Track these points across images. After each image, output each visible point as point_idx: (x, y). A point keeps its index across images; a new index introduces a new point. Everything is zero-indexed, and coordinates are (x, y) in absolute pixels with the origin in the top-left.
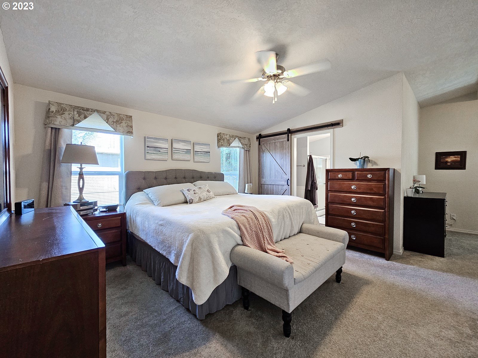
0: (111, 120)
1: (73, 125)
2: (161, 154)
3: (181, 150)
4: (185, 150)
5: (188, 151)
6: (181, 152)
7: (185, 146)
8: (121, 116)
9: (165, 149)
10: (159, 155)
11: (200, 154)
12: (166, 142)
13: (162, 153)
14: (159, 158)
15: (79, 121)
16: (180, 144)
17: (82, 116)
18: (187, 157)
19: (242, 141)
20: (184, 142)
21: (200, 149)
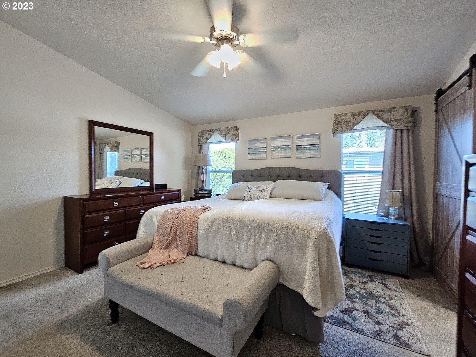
0: (223, 134)
1: (206, 143)
2: (259, 154)
3: (279, 147)
4: (284, 147)
5: (287, 147)
6: (279, 149)
7: (284, 141)
8: (228, 128)
9: (263, 149)
10: (258, 155)
11: (303, 148)
12: (264, 142)
13: (260, 152)
14: (258, 157)
15: (208, 139)
16: (278, 140)
17: (210, 136)
18: (287, 153)
19: (382, 117)
20: (283, 138)
21: (303, 142)
